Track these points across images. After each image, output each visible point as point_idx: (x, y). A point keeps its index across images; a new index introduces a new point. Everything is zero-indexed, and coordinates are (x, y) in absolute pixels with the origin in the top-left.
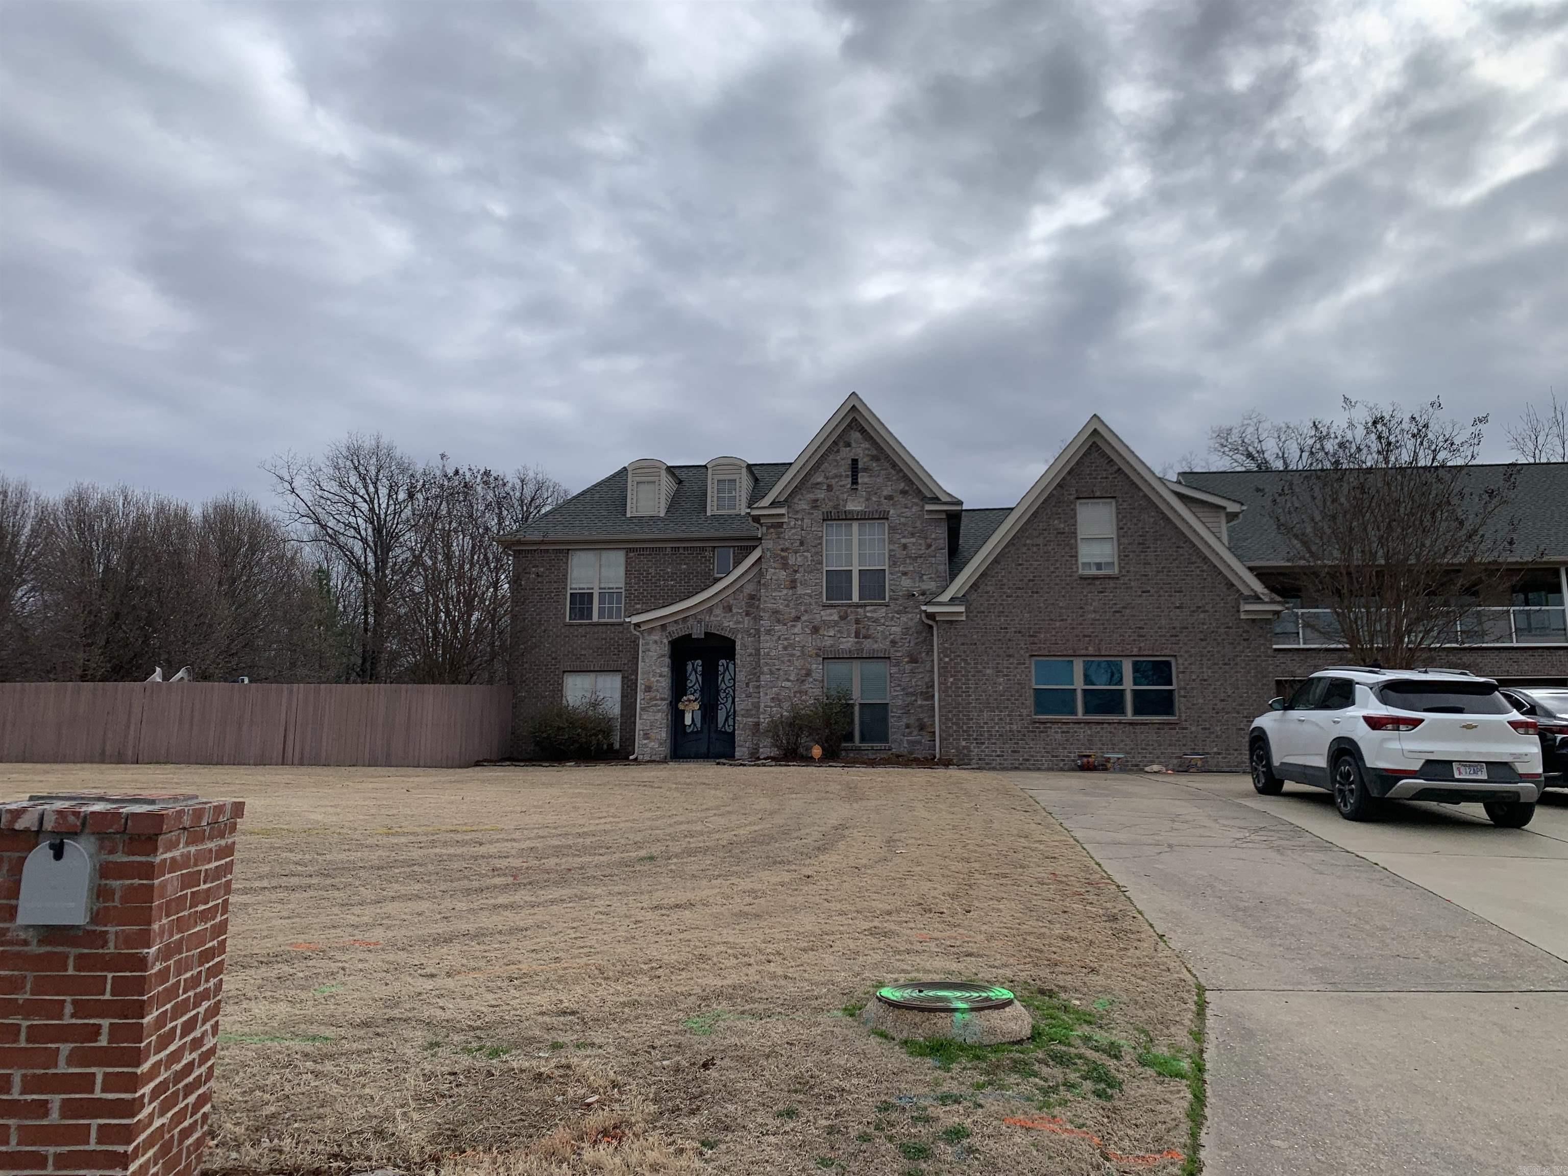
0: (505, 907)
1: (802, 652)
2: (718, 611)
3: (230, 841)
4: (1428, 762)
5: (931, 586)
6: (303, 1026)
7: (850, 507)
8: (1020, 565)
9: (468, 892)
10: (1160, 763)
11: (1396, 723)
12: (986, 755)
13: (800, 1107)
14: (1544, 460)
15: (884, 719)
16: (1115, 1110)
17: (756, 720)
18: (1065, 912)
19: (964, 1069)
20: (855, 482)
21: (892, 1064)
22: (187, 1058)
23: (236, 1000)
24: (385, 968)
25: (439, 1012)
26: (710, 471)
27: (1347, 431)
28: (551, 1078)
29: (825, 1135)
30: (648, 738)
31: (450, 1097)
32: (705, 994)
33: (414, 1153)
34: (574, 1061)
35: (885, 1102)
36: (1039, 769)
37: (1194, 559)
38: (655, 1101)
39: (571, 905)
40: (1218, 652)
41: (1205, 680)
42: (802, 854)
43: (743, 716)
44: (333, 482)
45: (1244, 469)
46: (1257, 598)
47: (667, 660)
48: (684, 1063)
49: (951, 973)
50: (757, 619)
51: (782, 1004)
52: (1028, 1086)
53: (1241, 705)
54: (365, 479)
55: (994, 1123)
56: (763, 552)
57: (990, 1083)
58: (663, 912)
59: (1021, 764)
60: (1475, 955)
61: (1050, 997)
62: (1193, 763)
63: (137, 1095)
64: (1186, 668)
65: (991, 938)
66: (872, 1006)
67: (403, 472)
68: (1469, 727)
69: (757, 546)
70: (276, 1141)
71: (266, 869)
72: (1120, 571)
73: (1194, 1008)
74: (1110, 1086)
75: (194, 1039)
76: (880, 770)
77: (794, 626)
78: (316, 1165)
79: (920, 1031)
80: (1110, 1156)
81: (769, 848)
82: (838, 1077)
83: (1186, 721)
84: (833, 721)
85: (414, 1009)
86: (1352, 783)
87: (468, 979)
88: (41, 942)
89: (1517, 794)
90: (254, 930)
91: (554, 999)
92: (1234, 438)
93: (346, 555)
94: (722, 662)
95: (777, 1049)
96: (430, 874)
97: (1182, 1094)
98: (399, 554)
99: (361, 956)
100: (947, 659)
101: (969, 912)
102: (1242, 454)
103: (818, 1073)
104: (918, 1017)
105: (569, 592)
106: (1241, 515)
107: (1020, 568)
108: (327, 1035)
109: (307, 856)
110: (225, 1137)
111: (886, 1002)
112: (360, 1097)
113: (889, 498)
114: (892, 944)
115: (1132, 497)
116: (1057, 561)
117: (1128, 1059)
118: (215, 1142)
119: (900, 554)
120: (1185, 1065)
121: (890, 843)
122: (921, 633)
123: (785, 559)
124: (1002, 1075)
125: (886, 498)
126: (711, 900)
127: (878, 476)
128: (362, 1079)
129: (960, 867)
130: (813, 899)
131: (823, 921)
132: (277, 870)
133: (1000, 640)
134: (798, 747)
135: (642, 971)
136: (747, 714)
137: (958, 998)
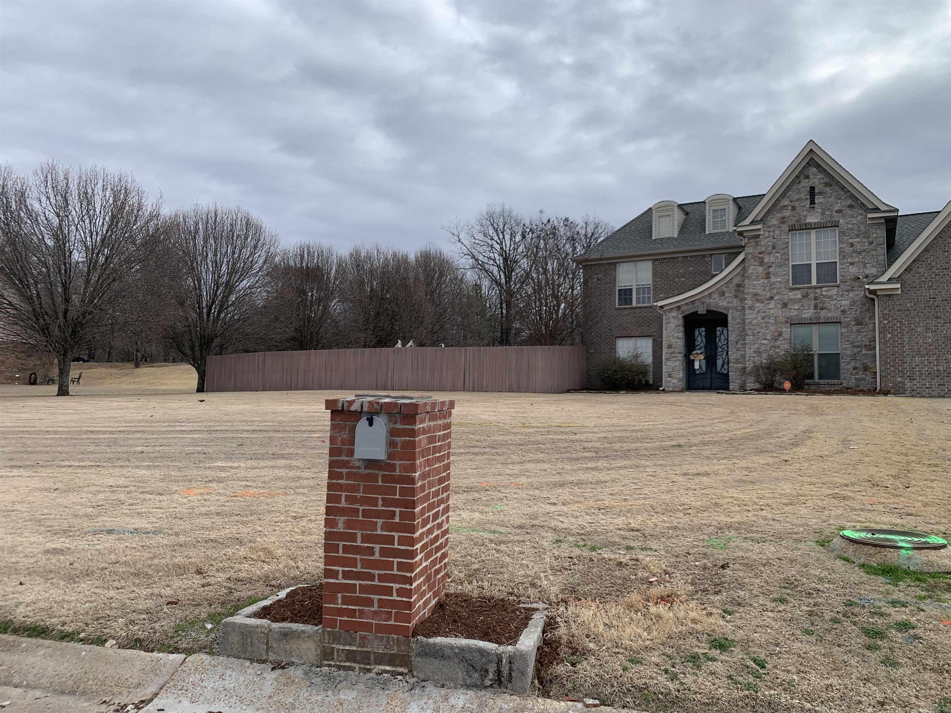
0: (593, 469)
1: (776, 320)
2: (715, 296)
3: (449, 421)
5: (874, 271)
6: (488, 525)
7: (810, 220)
9: (570, 459)
12: (917, 388)
13: (788, 598)
15: (838, 364)
17: (743, 365)
19: (909, 586)
20: (812, 202)
21: (854, 578)
22: (436, 533)
24: (528, 497)
25: (560, 524)
26: (707, 205)
28: (627, 565)
29: (807, 616)
30: (671, 377)
31: (570, 570)
32: (720, 525)
33: (553, 597)
34: (641, 557)
35: (849, 600)
38: (692, 584)
39: (631, 470)
42: (781, 447)
43: (734, 363)
44: (480, 234)
47: (682, 329)
48: (709, 565)
49: (897, 525)
50: (743, 300)
51: (773, 536)
54: (497, 231)
55: (934, 622)
56: (746, 255)
57: (930, 597)
58: (690, 477)
63: (415, 548)
65: (926, 505)
66: (837, 541)
67: (518, 225)
69: (742, 251)
70: (480, 583)
71: (461, 443)
75: (438, 523)
76: (835, 397)
77: (769, 303)
78: (501, 597)
79: (874, 559)
81: (757, 443)
82: (814, 582)
84: (798, 366)
85: (546, 521)
87: (575, 507)
88: (366, 468)
90: (459, 474)
91: (626, 522)
93: (489, 275)
94: (718, 328)
95: (770, 561)
96: (549, 449)
98: (518, 272)
99: (515, 491)
100: (886, 322)
101: (909, 487)
103: (800, 578)
104: (872, 550)
105: (617, 288)
108: (501, 531)
109: (482, 437)
110: (455, 578)
111: (847, 539)
112: (521, 565)
113: (838, 212)
114: (850, 505)
118: (451, 579)
119: (848, 250)
121: (845, 442)
122: (865, 304)
123: (762, 258)
124: (939, 593)
125: (837, 212)
126: (720, 472)
127: (831, 197)
128: (522, 556)
129: (899, 458)
130: (790, 474)
131: (798, 488)
132: (467, 444)
133: (929, 307)
134: (773, 383)
135: (678, 510)
136: (737, 361)
137: (902, 540)
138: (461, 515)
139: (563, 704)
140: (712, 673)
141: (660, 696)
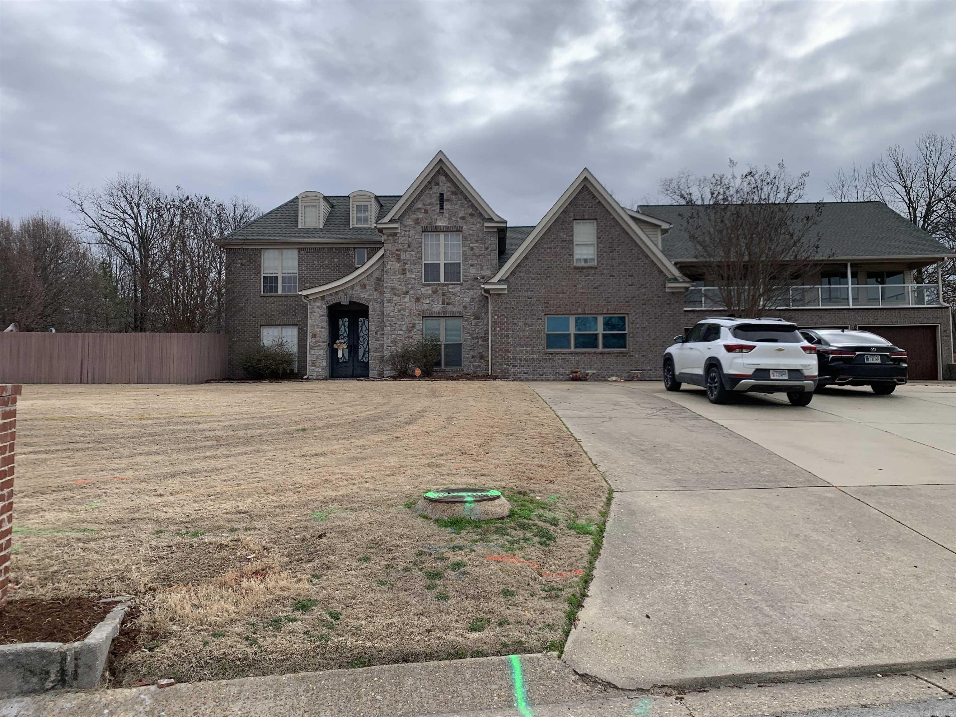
0: (210, 457)
1: (410, 313)
2: (357, 288)
3: (12, 408)
4: (757, 370)
5: (487, 273)
6: (78, 524)
7: (439, 223)
8: (540, 260)
9: (188, 450)
10: (617, 376)
11: (741, 348)
12: (518, 373)
13: (372, 556)
14: (846, 201)
15: (460, 353)
16: (550, 551)
17: (382, 354)
18: (542, 453)
19: (468, 533)
20: (442, 208)
21: (428, 532)
23: (36, 512)
24: (132, 492)
25: (163, 514)
26: (351, 200)
27: (731, 180)
28: (228, 547)
29: (385, 569)
30: (315, 366)
31: (167, 559)
32: (326, 500)
33: (141, 588)
34: (243, 537)
35: (421, 551)
36: (548, 380)
37: (640, 256)
38: (288, 556)
39: (251, 455)
40: (653, 311)
41: (645, 328)
42: (396, 426)
43: (374, 352)
44: (109, 205)
45: (678, 204)
46: (675, 280)
47: (326, 318)
48: (308, 536)
49: (470, 484)
50: (382, 293)
51: (370, 504)
52: (501, 540)
53: (664, 342)
54: (131, 203)
55: (480, 559)
56: (385, 251)
57: (482, 539)
58: (307, 458)
59: (538, 378)
60: (763, 471)
61: (524, 495)
62: (635, 375)
64: (634, 321)
65: (497, 466)
66: (421, 503)
68: (780, 350)
69: (380, 248)
70: (56, 584)
71: (61, 439)
72: (598, 264)
73: (605, 500)
74: (549, 539)
76: (454, 382)
77: (405, 297)
78: (79, 596)
79: (446, 514)
80: (543, 574)
81: (376, 423)
82: (395, 539)
83: (633, 351)
84: (428, 354)
85: (148, 513)
86: (716, 383)
87: (183, 496)
89: (803, 387)
90: (50, 473)
91: (234, 505)
92: (674, 185)
93: (121, 253)
94: (360, 319)
95: (363, 526)
96: (166, 440)
97: (588, 542)
99: (118, 486)
100: (496, 317)
101: (488, 453)
102: (678, 195)
103: (385, 538)
104: (445, 506)
105: (263, 275)
106: (670, 231)
107: (540, 262)
108: (92, 528)
109: (88, 432)
110: (25, 583)
111: (428, 499)
112: (111, 560)
113: (463, 218)
114: (440, 471)
115: (606, 219)
116: (561, 257)
117: (561, 526)
118: (19, 586)
119: (469, 253)
120: (593, 528)
121: (449, 419)
122: (481, 301)
123: (398, 255)
124: (489, 535)
125: (461, 218)
126: (337, 451)
127: (456, 204)
128: (113, 551)
129: (487, 430)
130: (398, 449)
131: (402, 460)
132: (68, 440)
133: (527, 305)
134: (407, 370)
135: (290, 490)
136: (376, 351)
137: (469, 496)
138: (44, 517)
139: (134, 690)
140: (291, 632)
141: (237, 662)
